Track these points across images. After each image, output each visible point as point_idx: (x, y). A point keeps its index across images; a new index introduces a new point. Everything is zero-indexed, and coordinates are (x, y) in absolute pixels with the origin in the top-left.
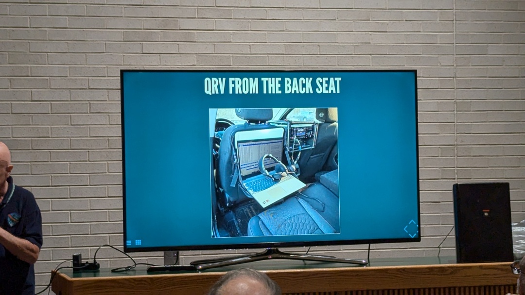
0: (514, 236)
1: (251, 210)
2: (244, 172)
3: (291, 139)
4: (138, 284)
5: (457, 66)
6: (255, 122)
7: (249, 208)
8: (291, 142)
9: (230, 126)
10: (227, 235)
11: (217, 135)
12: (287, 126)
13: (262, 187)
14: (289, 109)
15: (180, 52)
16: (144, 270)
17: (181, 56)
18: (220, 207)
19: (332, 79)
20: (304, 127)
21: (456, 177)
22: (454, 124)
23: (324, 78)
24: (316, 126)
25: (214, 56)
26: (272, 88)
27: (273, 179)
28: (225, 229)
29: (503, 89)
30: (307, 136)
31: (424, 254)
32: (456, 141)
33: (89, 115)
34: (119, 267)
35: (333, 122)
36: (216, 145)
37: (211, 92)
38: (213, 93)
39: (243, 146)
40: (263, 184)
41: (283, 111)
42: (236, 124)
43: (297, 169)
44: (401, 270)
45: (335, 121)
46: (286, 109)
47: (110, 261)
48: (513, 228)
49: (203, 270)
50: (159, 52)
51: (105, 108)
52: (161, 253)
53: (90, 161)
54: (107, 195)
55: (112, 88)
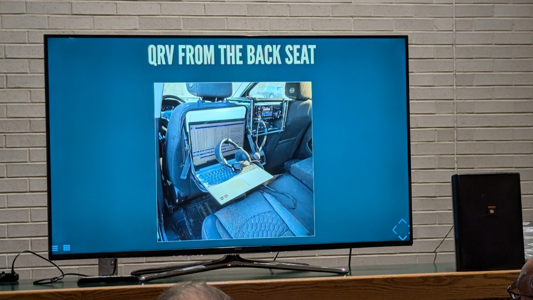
0: (525, 238)
1: (206, 208)
2: (198, 161)
3: (255, 120)
5: (456, 31)
6: (210, 100)
7: (204, 205)
8: (255, 124)
9: (180, 104)
10: (176, 238)
11: (164, 115)
12: (249, 104)
13: (219, 180)
14: (252, 83)
15: (119, 13)
16: (74, 282)
17: (119, 18)
18: (167, 205)
19: (304, 47)
20: (271, 106)
21: (456, 166)
22: (453, 101)
23: (294, 46)
24: (285, 105)
25: (160, 18)
26: (231, 57)
27: (233, 169)
28: (173, 230)
29: (512, 59)
30: (275, 117)
31: (418, 260)
32: (456, 122)
33: (5, 91)
34: (42, 279)
35: (306, 99)
36: (163, 127)
37: (157, 62)
38: (159, 63)
39: (196, 128)
40: (221, 176)
41: (245, 85)
42: (187, 102)
43: (262, 157)
44: (388, 280)
45: (309, 99)
46: (248, 83)
47: (32, 270)
48: (524, 228)
49: (146, 281)
50: (92, 13)
51: (26, 82)
52: (96, 261)
53: (6, 148)
54: (28, 189)
55: (33, 57)
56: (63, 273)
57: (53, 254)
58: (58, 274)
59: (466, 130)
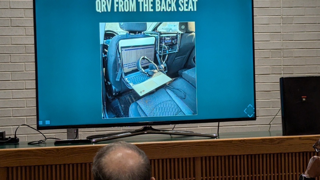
1: (131, 98)
2: (126, 70)
3: (161, 45)
4: (47, 153)
6: (134, 33)
7: (130, 97)
8: (161, 48)
9: (115, 35)
10: (113, 116)
11: (106, 42)
12: (157, 35)
13: (139, 81)
14: (159, 22)
16: (52, 143)
18: (108, 96)
19: (190, 1)
20: (170, 36)
21: (282, 72)
22: (281, 33)
24: (179, 36)
26: (146, 7)
27: (147, 74)
28: (112, 112)
29: (317, 8)
30: (173, 43)
31: (259, 129)
32: (282, 46)
33: (10, 28)
34: (34, 141)
35: (191, 32)
36: (105, 50)
37: (101, 10)
38: (103, 11)
39: (125, 50)
40: (140, 79)
41: (154, 24)
42: (119, 34)
43: (165, 67)
44: (241, 141)
45: (193, 32)
46: (157, 23)
47: (27, 136)
49: (96, 142)
51: (23, 23)
52: (65, 130)
53: (11, 63)
54: (24, 87)
55: (27, 8)
56: (45, 138)
57: (40, 126)
58: (43, 138)
59: (288, 51)
